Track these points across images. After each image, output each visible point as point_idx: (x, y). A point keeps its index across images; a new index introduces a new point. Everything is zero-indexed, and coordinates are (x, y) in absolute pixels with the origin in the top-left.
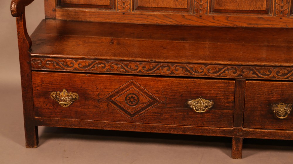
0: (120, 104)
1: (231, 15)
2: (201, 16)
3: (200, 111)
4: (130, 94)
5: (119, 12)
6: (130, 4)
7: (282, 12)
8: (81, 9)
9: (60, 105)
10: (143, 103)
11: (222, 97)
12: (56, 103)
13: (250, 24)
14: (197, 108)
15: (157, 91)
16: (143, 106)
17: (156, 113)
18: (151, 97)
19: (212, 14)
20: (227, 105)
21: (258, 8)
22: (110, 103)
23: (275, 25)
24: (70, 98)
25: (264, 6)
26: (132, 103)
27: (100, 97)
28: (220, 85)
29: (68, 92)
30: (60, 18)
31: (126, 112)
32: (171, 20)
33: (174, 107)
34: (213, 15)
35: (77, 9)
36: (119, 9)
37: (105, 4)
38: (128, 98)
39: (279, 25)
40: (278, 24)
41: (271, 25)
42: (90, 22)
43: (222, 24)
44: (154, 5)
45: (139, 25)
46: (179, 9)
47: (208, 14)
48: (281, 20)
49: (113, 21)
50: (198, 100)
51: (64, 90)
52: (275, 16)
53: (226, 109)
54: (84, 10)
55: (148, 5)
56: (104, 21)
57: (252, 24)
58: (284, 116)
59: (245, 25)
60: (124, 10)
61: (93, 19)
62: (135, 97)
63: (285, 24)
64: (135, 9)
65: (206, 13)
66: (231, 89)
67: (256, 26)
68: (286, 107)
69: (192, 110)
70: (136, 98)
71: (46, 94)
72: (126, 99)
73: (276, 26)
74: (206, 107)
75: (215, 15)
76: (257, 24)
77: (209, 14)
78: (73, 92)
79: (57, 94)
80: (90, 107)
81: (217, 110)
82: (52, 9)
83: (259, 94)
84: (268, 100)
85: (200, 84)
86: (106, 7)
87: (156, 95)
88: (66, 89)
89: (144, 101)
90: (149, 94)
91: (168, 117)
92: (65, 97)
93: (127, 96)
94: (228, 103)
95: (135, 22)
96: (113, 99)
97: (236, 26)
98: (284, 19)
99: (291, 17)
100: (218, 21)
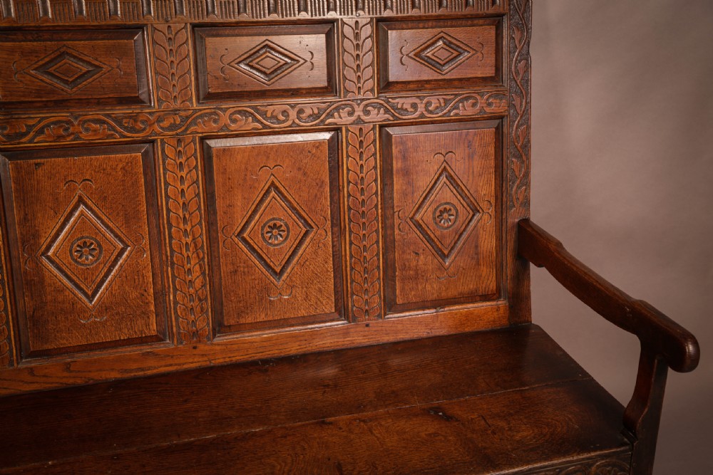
1: (75, 359)
7: (195, 334)
13: (126, 371)
19: (25, 364)
21: (138, 333)
23: (185, 363)
25: (151, 327)
34: (29, 365)
39: (192, 363)
40: (191, 360)
41: (176, 365)
43: (57, 383)
47: (15, 365)
48: (195, 352)
52: (181, 343)
57: (131, 371)
59: (114, 375)
63: (206, 359)
65: (11, 363)
67: (141, 373)
73: (186, 366)
75: (34, 363)
76: (142, 369)
77: (18, 364)
98: (202, 347)
99: (217, 340)
100: (45, 376)
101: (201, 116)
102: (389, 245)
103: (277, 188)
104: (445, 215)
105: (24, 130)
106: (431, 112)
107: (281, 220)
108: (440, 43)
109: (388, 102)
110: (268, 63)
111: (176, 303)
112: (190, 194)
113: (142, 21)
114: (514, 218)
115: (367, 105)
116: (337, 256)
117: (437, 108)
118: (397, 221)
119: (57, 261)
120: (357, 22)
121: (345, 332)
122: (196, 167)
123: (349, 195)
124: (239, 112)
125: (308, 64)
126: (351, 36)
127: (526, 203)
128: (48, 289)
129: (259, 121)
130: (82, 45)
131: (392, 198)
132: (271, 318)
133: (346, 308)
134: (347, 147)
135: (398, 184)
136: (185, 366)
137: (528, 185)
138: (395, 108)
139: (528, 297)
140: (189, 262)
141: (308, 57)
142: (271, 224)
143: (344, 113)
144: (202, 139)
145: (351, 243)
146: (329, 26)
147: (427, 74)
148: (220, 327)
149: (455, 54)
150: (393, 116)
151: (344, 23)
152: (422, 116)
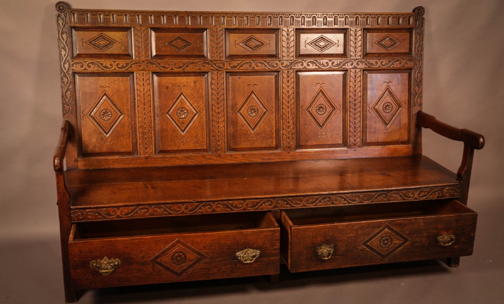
0: (166, 265)
1: (246, 153)
2: (219, 155)
3: (248, 262)
4: (176, 253)
5: (142, 157)
6: (152, 148)
7: (289, 147)
8: (104, 158)
9: (101, 274)
10: (190, 261)
11: (269, 245)
12: (96, 272)
13: (264, 159)
14: (244, 259)
15: (204, 247)
16: (190, 263)
17: (204, 269)
18: (198, 253)
19: (228, 153)
20: (274, 252)
21: (269, 145)
22: (156, 264)
23: (285, 159)
24: (111, 265)
25: (273, 143)
26: (179, 262)
27: (145, 259)
28: (266, 233)
29: (109, 258)
30: (82, 168)
31: (172, 271)
32: (193, 161)
33: (222, 260)
34: (231, 153)
35: (100, 158)
36: (141, 155)
37: (127, 151)
38: (174, 257)
40: (287, 158)
41: (282, 159)
42: (114, 170)
43: (239, 161)
44: (175, 148)
45: (163, 167)
46: (199, 150)
48: (289, 154)
49: (136, 166)
50: (245, 250)
51: (105, 258)
52: (284, 150)
53: (273, 256)
54: (107, 157)
55: (170, 148)
56: (127, 166)
57: (266, 159)
58: (327, 257)
59: (259, 161)
60: (146, 155)
61: (117, 166)
62: (181, 256)
63: (292, 157)
64: (158, 153)
65: (225, 152)
66: (277, 236)
67: (269, 161)
68: (329, 248)
69: (240, 262)
70: (183, 256)
71: (85, 264)
72: (172, 259)
74: (254, 256)
75: (233, 153)
76: (269, 159)
78: (115, 258)
79: (97, 262)
80: (134, 272)
81: (264, 259)
82: (73, 159)
83: (304, 239)
84: (313, 244)
85: (247, 235)
86: (129, 153)
87: (203, 251)
88: (107, 256)
89: (191, 258)
90: (195, 251)
91: (216, 271)
92: (106, 264)
93: (173, 255)
94: (274, 250)
95: (158, 165)
96: (159, 260)
97: (251, 162)
98: (291, 153)
99: (297, 151)
100: (235, 158)
101: (297, 63)
102: (364, 119)
103: (322, 92)
104: (388, 107)
105: (236, 65)
106: (383, 65)
107: (323, 105)
108: (388, 38)
109: (366, 61)
110: (322, 44)
111: (283, 134)
112: (291, 92)
113: (279, 27)
114: (415, 110)
115: (358, 62)
116: (344, 121)
117: (385, 64)
118: (368, 108)
119: (243, 114)
120: (356, 30)
121: (346, 152)
122: (293, 82)
123: (350, 97)
124: (310, 62)
125: (337, 45)
126: (353, 35)
127: (421, 105)
128: (239, 125)
129: (317, 66)
130: (257, 36)
131: (367, 99)
132: (318, 144)
133: (346, 142)
134: (350, 78)
135: (369, 93)
136: (285, 160)
137: (421, 97)
138: (369, 64)
139: (421, 144)
140: (289, 119)
141: (337, 42)
142: (320, 106)
143: (349, 64)
144: (297, 71)
145: (350, 116)
146: (345, 30)
147: (382, 51)
148: (299, 146)
149: (394, 43)
150: (368, 66)
151: (351, 30)
152: (379, 67)
